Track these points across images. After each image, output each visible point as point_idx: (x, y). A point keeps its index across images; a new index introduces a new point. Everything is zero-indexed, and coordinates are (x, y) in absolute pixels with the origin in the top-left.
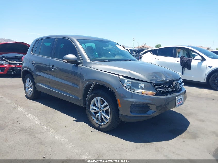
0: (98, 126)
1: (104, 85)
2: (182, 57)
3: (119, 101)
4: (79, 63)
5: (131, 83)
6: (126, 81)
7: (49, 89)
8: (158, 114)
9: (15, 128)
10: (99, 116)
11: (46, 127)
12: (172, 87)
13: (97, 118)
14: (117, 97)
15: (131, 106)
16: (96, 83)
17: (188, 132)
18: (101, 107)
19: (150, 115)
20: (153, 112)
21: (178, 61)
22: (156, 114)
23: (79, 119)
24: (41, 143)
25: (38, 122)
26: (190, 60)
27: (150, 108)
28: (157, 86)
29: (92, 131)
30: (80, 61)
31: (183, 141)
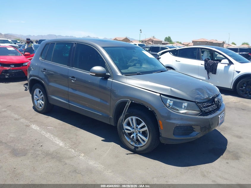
0: (133, 148)
1: (142, 104)
2: (207, 59)
3: (160, 123)
4: (108, 77)
5: (173, 101)
6: (169, 100)
7: (68, 103)
8: (202, 135)
9: (38, 153)
10: (135, 137)
11: (73, 151)
12: (214, 104)
13: (132, 139)
14: (158, 117)
15: (175, 128)
16: (132, 101)
17: (229, 152)
18: (137, 127)
19: (194, 137)
20: (197, 134)
21: (202, 64)
22: (199, 136)
23: (107, 139)
24: (75, 171)
25: (61, 144)
26: (215, 63)
27: (194, 130)
28: (201, 105)
29: (127, 154)
30: (109, 74)
31: (226, 163)
